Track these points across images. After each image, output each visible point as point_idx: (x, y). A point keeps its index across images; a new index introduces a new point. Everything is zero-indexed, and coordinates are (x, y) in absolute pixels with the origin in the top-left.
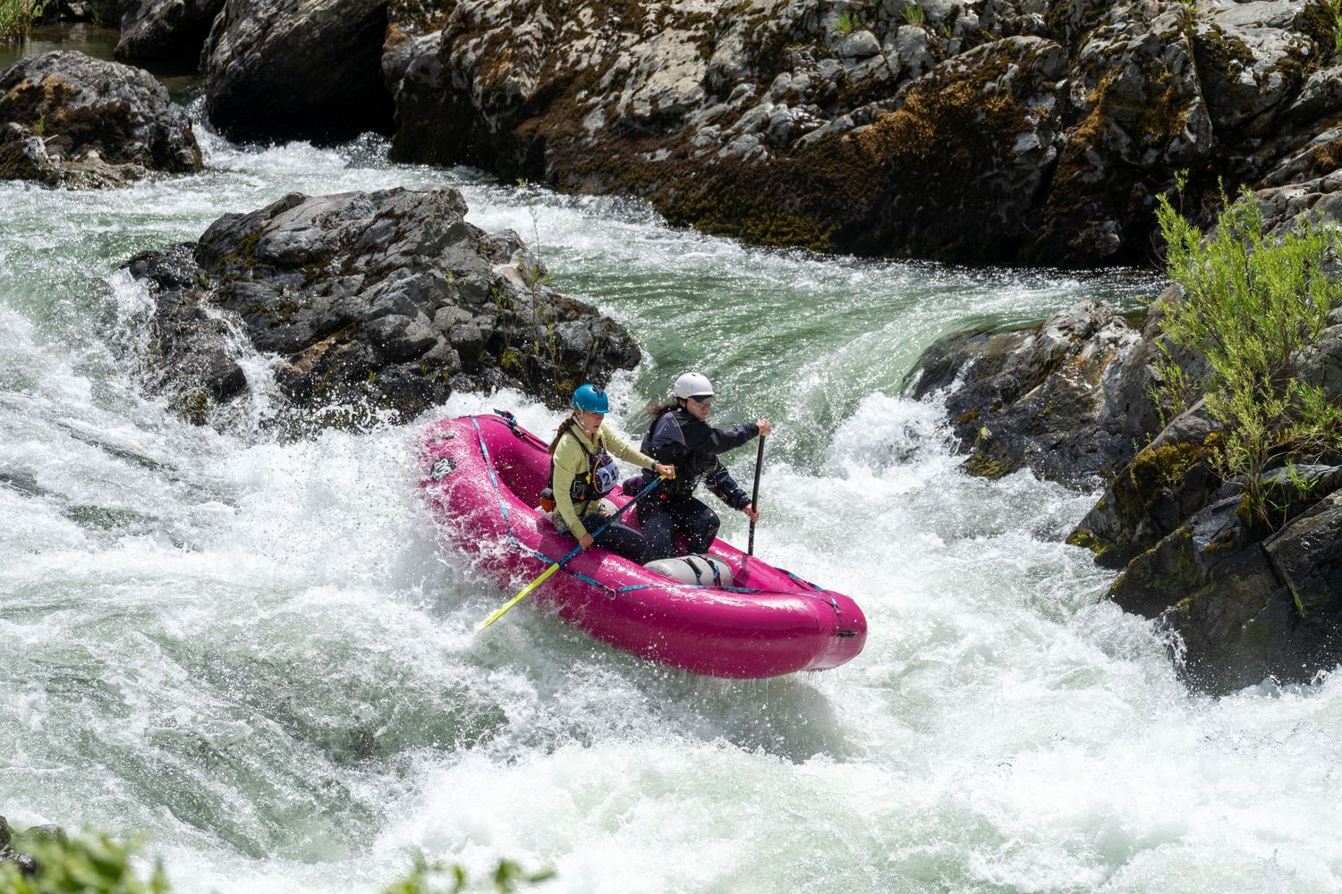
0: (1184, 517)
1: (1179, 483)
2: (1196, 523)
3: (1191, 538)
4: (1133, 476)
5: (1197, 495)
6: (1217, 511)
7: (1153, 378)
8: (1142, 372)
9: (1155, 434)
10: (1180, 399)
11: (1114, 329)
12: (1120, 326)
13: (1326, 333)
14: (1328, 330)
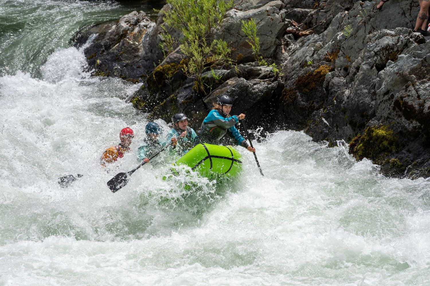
0: (173, 91)
1: (171, 78)
2: (178, 93)
3: (176, 98)
4: (154, 76)
5: (178, 82)
6: (186, 88)
7: (160, 39)
8: (157, 38)
9: (162, 60)
10: (171, 47)
11: (145, 21)
12: (148, 20)
13: (224, 21)
14: (225, 19)
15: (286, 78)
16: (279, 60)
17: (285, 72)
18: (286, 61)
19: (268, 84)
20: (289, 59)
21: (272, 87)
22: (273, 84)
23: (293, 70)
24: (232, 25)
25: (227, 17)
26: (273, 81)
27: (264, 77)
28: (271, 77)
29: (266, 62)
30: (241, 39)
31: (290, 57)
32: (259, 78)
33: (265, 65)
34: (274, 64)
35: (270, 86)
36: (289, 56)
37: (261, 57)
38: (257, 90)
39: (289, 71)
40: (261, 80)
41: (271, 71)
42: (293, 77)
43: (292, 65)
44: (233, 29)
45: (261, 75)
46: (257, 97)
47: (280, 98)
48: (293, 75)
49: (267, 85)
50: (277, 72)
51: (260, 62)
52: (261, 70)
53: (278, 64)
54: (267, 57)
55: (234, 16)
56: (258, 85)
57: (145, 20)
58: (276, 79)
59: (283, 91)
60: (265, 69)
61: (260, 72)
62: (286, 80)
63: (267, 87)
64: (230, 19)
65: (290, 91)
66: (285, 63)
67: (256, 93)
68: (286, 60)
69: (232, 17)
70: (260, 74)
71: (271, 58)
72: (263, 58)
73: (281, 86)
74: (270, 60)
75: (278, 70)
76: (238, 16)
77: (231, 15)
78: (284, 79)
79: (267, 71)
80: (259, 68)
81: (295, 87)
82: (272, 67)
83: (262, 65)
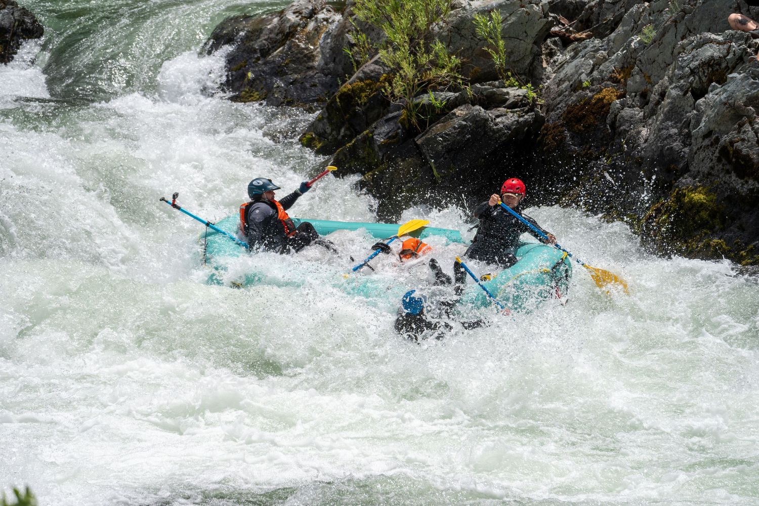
0: (368, 124)
1: (365, 104)
2: (376, 128)
3: (373, 137)
4: (338, 100)
5: (377, 111)
6: (388, 121)
7: (349, 42)
8: (343, 39)
9: (351, 75)
10: (366, 54)
11: (326, 13)
12: (330, 11)
13: (451, 14)
14: (452, 12)
15: (549, 108)
16: (538, 79)
17: (546, 97)
18: (548, 81)
19: (520, 117)
20: (553, 77)
21: (526, 122)
22: (526, 117)
23: (559, 96)
24: (463, 20)
25: (457, 8)
26: (527, 113)
27: (513, 106)
28: (525, 105)
29: (517, 81)
30: (477, 44)
31: (554, 75)
32: (505, 107)
33: (515, 86)
34: (529, 85)
35: (521, 119)
36: (554, 73)
37: (509, 73)
38: (501, 126)
39: (552, 96)
40: (508, 110)
41: (525, 96)
42: (559, 106)
43: (558, 87)
44: (466, 27)
45: (508, 102)
46: (500, 137)
47: (538, 139)
48: (559, 104)
49: (517, 119)
50: (533, 98)
51: (507, 80)
52: (508, 93)
53: (536, 84)
54: (519, 74)
55: (468, 7)
56: (504, 118)
57: (325, 10)
58: (531, 110)
59: (543, 128)
60: (514, 93)
61: (507, 97)
62: (547, 111)
63: (518, 121)
64: (461, 12)
65: (553, 129)
66: (546, 84)
67: (500, 130)
68: (548, 78)
69: (464, 9)
70: (507, 100)
71: (525, 74)
72: (513, 75)
73: (538, 121)
74: (523, 79)
75: (535, 95)
76: (473, 7)
77: (463, 6)
78: (545, 109)
79: (519, 96)
80: (505, 90)
81: (561, 122)
82: (526, 90)
83: (510, 86)
